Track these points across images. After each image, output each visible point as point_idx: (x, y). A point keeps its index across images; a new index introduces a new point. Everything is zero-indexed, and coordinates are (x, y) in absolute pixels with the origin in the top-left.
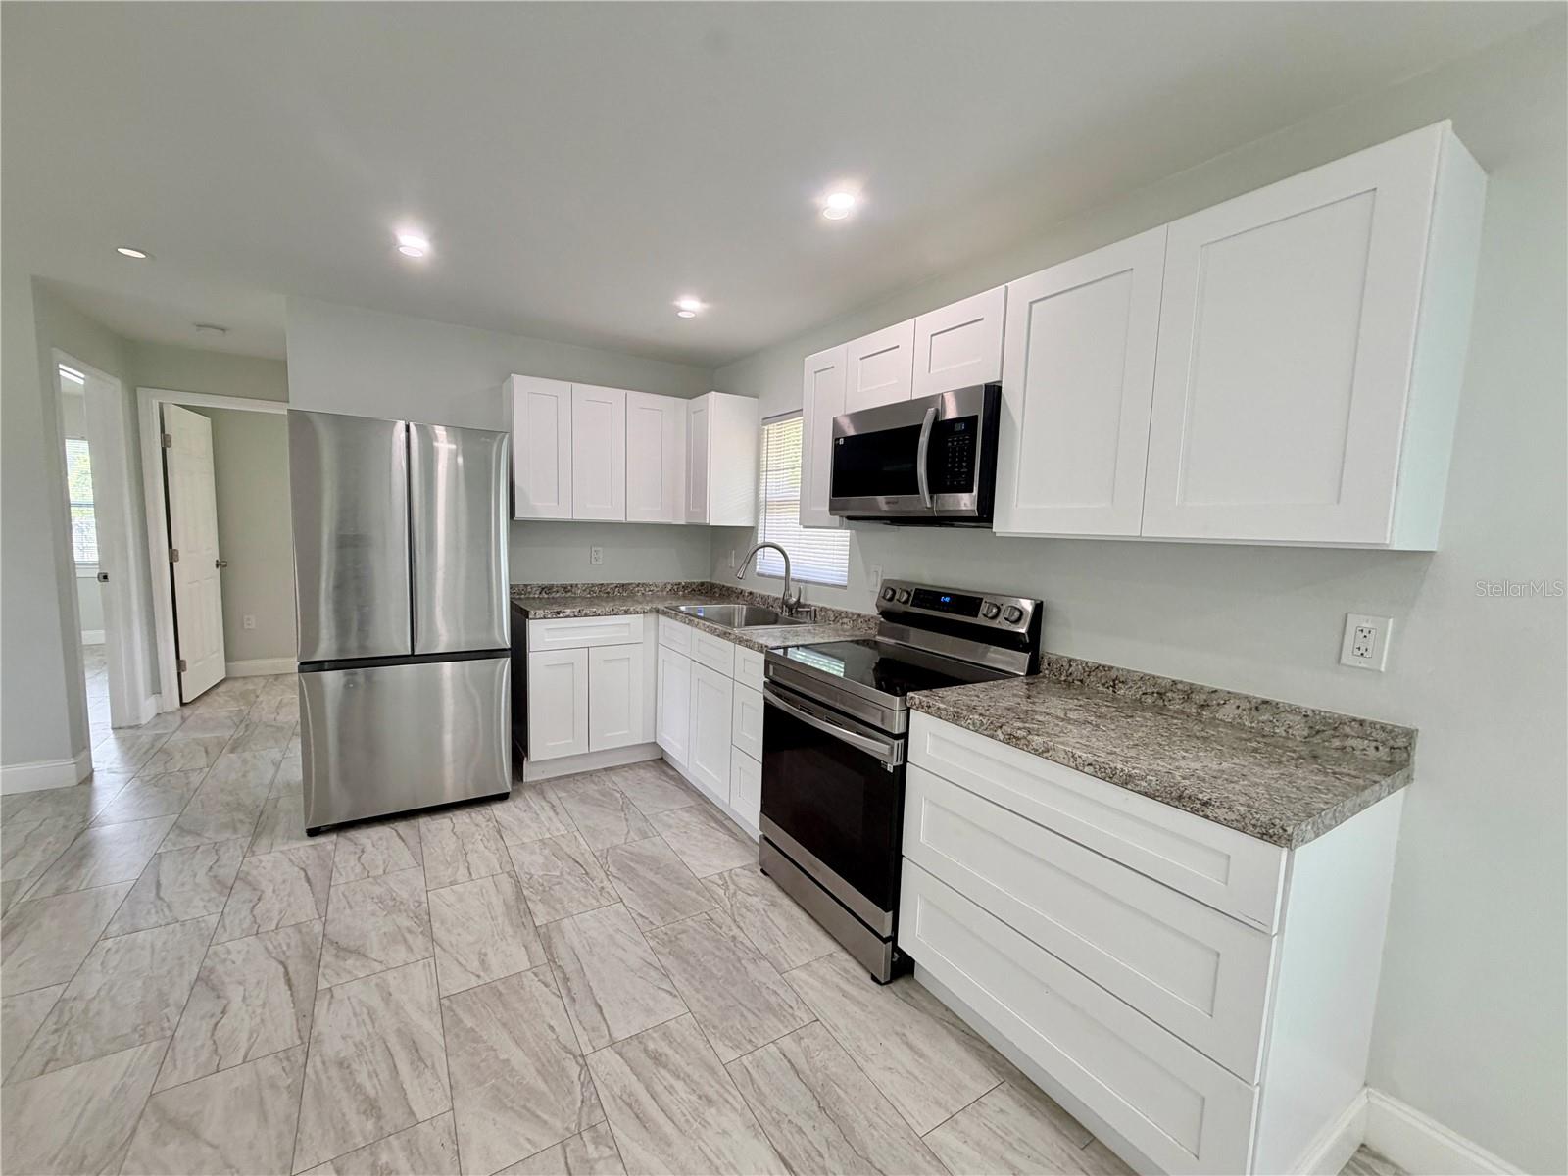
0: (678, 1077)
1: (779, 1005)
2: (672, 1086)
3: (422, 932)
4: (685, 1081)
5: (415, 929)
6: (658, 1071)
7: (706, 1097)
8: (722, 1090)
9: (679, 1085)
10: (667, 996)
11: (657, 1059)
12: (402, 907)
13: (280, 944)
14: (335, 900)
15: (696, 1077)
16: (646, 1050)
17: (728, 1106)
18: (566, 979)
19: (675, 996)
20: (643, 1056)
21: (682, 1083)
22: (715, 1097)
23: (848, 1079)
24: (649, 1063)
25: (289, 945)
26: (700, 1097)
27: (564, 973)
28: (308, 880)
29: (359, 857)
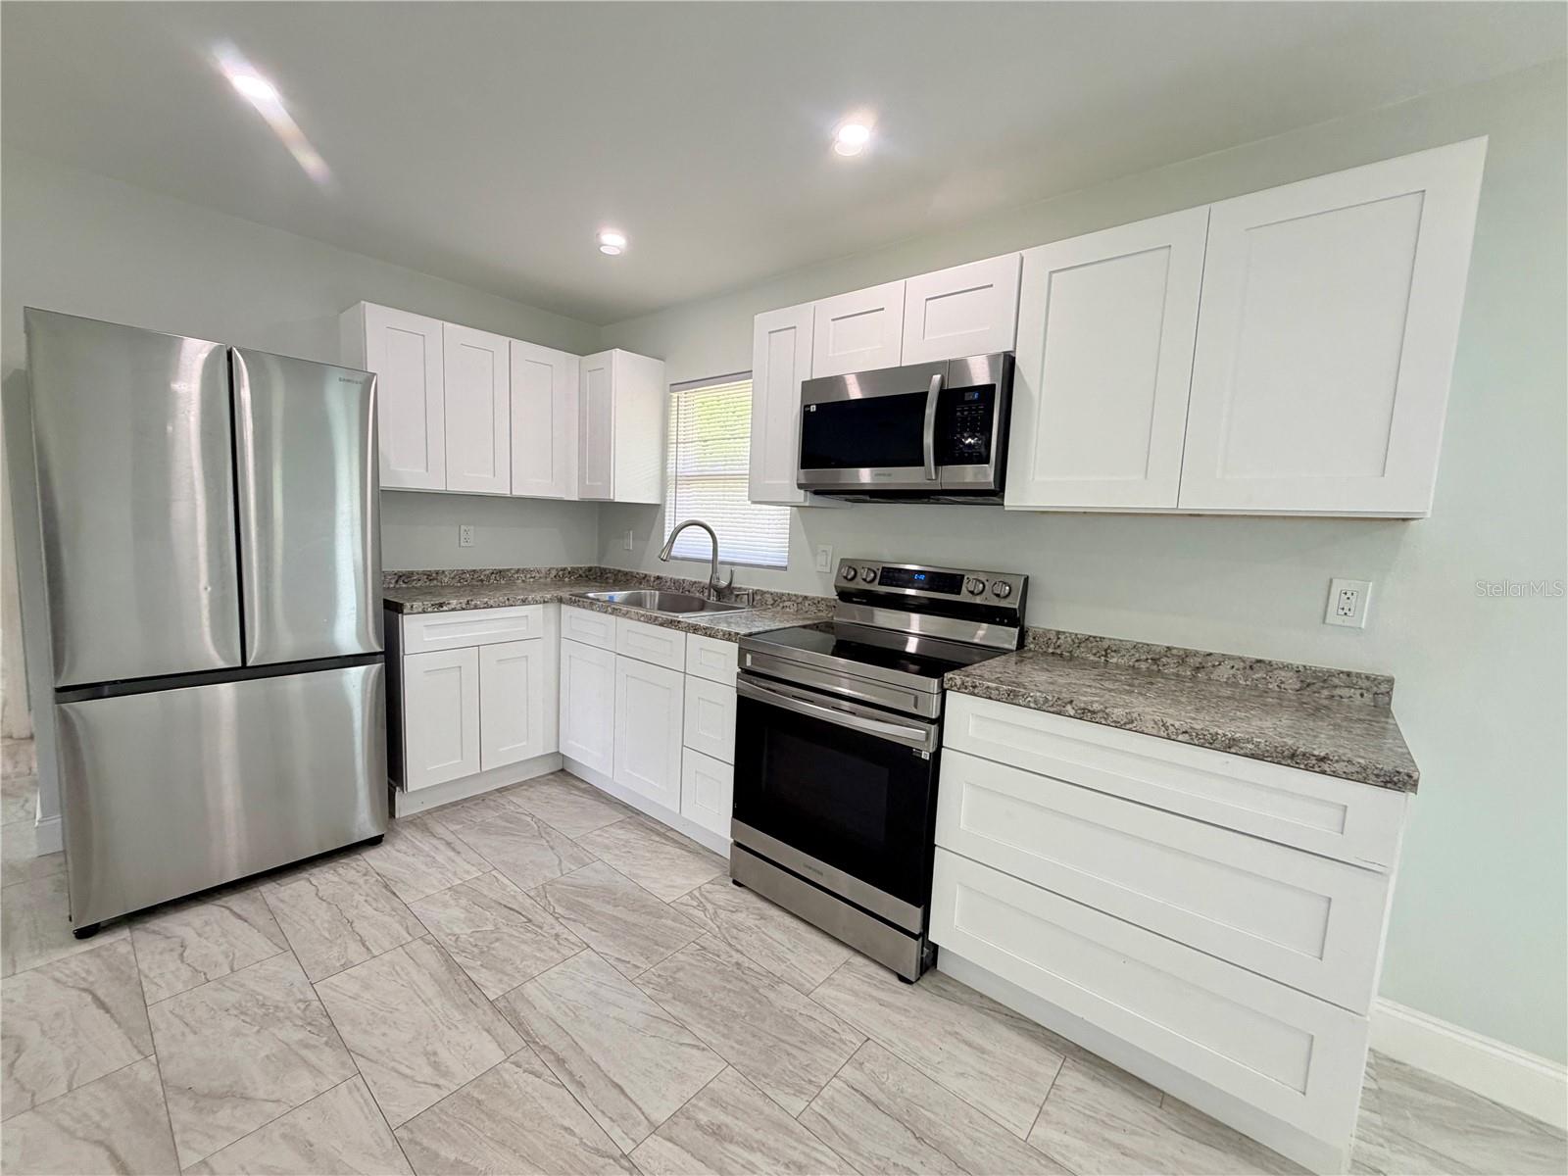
0: (752, 1149)
1: (822, 1032)
2: (752, 1163)
3: (326, 1043)
4: (761, 1151)
5: (313, 1040)
6: (725, 1149)
7: (794, 1163)
8: (807, 1150)
9: (757, 1158)
10: (694, 1052)
11: (717, 1133)
12: (281, 1015)
13: (85, 1115)
14: (162, 1026)
15: (771, 1143)
16: (699, 1126)
17: (823, 1168)
18: (561, 1062)
19: (704, 1049)
20: (698, 1134)
21: (759, 1154)
22: (802, 1159)
23: (929, 1097)
24: (711, 1140)
25: (102, 1112)
26: (787, 1166)
27: (553, 1053)
28: (101, 1005)
29: (182, 955)
